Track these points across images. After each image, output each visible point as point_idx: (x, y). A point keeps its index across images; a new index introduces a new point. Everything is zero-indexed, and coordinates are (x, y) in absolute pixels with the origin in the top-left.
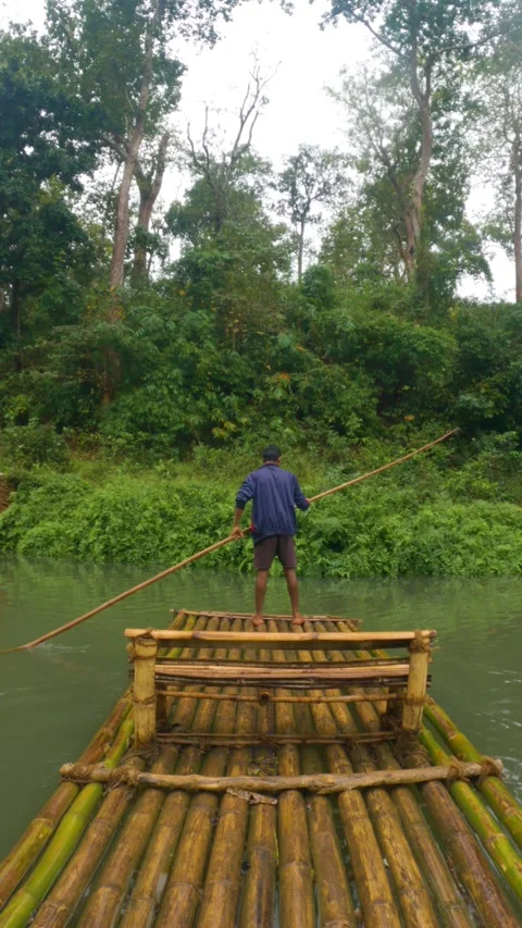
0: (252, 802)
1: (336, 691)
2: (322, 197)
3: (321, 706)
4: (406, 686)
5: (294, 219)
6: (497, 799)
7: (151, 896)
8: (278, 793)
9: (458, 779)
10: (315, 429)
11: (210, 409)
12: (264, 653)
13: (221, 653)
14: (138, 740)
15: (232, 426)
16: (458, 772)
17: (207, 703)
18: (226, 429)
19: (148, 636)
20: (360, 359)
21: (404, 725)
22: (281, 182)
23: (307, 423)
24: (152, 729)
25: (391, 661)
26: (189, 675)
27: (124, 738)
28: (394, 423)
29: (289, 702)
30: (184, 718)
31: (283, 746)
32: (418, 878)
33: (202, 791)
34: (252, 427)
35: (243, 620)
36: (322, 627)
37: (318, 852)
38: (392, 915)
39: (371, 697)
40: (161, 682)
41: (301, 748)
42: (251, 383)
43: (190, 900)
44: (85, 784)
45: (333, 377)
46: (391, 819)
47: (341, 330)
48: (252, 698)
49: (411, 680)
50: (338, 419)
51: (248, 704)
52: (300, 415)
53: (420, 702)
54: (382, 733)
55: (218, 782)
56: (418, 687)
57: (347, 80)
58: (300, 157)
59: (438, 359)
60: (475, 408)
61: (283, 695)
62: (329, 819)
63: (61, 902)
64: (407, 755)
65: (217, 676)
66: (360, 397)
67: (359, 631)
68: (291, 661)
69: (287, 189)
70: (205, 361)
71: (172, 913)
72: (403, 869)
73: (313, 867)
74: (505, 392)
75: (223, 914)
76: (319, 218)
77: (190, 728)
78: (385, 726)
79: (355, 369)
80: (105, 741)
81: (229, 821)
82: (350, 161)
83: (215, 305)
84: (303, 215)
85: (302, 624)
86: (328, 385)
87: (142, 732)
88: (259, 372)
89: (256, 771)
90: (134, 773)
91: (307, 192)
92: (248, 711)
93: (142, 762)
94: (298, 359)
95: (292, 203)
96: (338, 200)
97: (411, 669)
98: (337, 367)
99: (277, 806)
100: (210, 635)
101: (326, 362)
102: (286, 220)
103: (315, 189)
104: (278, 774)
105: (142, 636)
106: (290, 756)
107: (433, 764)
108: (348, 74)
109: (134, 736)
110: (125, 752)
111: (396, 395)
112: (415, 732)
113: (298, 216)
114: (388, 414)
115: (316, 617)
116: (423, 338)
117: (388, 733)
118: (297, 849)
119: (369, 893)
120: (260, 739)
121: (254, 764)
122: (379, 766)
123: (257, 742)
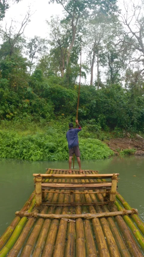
0: (69, 221)
1: (92, 191)
2: (39, 51)
3: (87, 195)
4: (111, 189)
5: (30, 57)
6: (136, 220)
7: (40, 248)
8: (76, 219)
9: (125, 214)
10: (36, 116)
11: (6, 109)
12: (72, 180)
13: (60, 180)
14: (37, 204)
15: (12, 114)
16: (125, 213)
17: (56, 194)
18: (10, 115)
19: (39, 176)
20: (50, 97)
21: (110, 200)
22: (28, 46)
23: (34, 114)
24: (41, 201)
25: (107, 182)
26: (51, 186)
27: (33, 204)
28: (58, 116)
29: (79, 194)
30: (49, 199)
31: (77, 206)
32: (114, 242)
33: (55, 218)
34: (17, 115)
35: (66, 171)
36: (88, 173)
37: (87, 235)
38: (107, 253)
39: (101, 192)
40: (43, 188)
41: (82, 206)
42: (18, 102)
43: (51, 248)
44: (22, 217)
45: (42, 101)
46: (107, 226)
47: (45, 88)
48: (68, 193)
49: (112, 187)
50: (43, 114)
51: (67, 194)
52: (32, 112)
53: (115, 193)
54: (105, 202)
55: (59, 216)
56: (114, 189)
57: (52, 19)
58: (34, 39)
59: (72, 98)
60: (81, 113)
61: (77, 191)
62: (90, 226)
63: (16, 250)
64: (111, 208)
65: (59, 187)
66: (49, 108)
67: (98, 174)
68: (79, 182)
69: (29, 48)
70: (5, 94)
71: (46, 252)
72: (110, 240)
73: (85, 239)
74: (89, 109)
75: (60, 253)
76: (37, 57)
77: (51, 201)
78: (105, 200)
79: (48, 100)
80: (28, 205)
81: (62, 227)
82: (49, 42)
83: (9, 78)
84: (33, 56)
85: (82, 172)
86: (40, 104)
87: (38, 202)
88: (20, 99)
89: (70, 213)
90: (36, 213)
91: (35, 50)
92: (67, 196)
93: (38, 211)
94: (32, 95)
95: (30, 52)
96: (43, 53)
97: (112, 184)
98: (43, 98)
99: (75, 223)
100: (57, 175)
101: (40, 97)
102: (28, 57)
103: (37, 49)
104: (75, 214)
105: (38, 176)
106: (79, 209)
107: (118, 211)
108: (53, 18)
109: (36, 204)
110: (33, 208)
111: (59, 108)
112: (113, 202)
113: (31, 56)
114: (57, 113)
115: (86, 170)
116: (69, 92)
117: (106, 202)
118: (81, 234)
119: (101, 246)
120: (70, 204)
121: (69, 211)
122: (104, 211)
123: (70, 205)
